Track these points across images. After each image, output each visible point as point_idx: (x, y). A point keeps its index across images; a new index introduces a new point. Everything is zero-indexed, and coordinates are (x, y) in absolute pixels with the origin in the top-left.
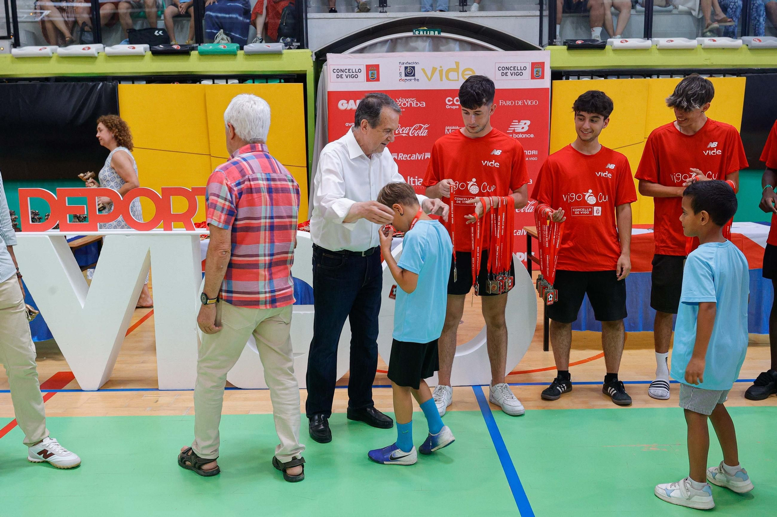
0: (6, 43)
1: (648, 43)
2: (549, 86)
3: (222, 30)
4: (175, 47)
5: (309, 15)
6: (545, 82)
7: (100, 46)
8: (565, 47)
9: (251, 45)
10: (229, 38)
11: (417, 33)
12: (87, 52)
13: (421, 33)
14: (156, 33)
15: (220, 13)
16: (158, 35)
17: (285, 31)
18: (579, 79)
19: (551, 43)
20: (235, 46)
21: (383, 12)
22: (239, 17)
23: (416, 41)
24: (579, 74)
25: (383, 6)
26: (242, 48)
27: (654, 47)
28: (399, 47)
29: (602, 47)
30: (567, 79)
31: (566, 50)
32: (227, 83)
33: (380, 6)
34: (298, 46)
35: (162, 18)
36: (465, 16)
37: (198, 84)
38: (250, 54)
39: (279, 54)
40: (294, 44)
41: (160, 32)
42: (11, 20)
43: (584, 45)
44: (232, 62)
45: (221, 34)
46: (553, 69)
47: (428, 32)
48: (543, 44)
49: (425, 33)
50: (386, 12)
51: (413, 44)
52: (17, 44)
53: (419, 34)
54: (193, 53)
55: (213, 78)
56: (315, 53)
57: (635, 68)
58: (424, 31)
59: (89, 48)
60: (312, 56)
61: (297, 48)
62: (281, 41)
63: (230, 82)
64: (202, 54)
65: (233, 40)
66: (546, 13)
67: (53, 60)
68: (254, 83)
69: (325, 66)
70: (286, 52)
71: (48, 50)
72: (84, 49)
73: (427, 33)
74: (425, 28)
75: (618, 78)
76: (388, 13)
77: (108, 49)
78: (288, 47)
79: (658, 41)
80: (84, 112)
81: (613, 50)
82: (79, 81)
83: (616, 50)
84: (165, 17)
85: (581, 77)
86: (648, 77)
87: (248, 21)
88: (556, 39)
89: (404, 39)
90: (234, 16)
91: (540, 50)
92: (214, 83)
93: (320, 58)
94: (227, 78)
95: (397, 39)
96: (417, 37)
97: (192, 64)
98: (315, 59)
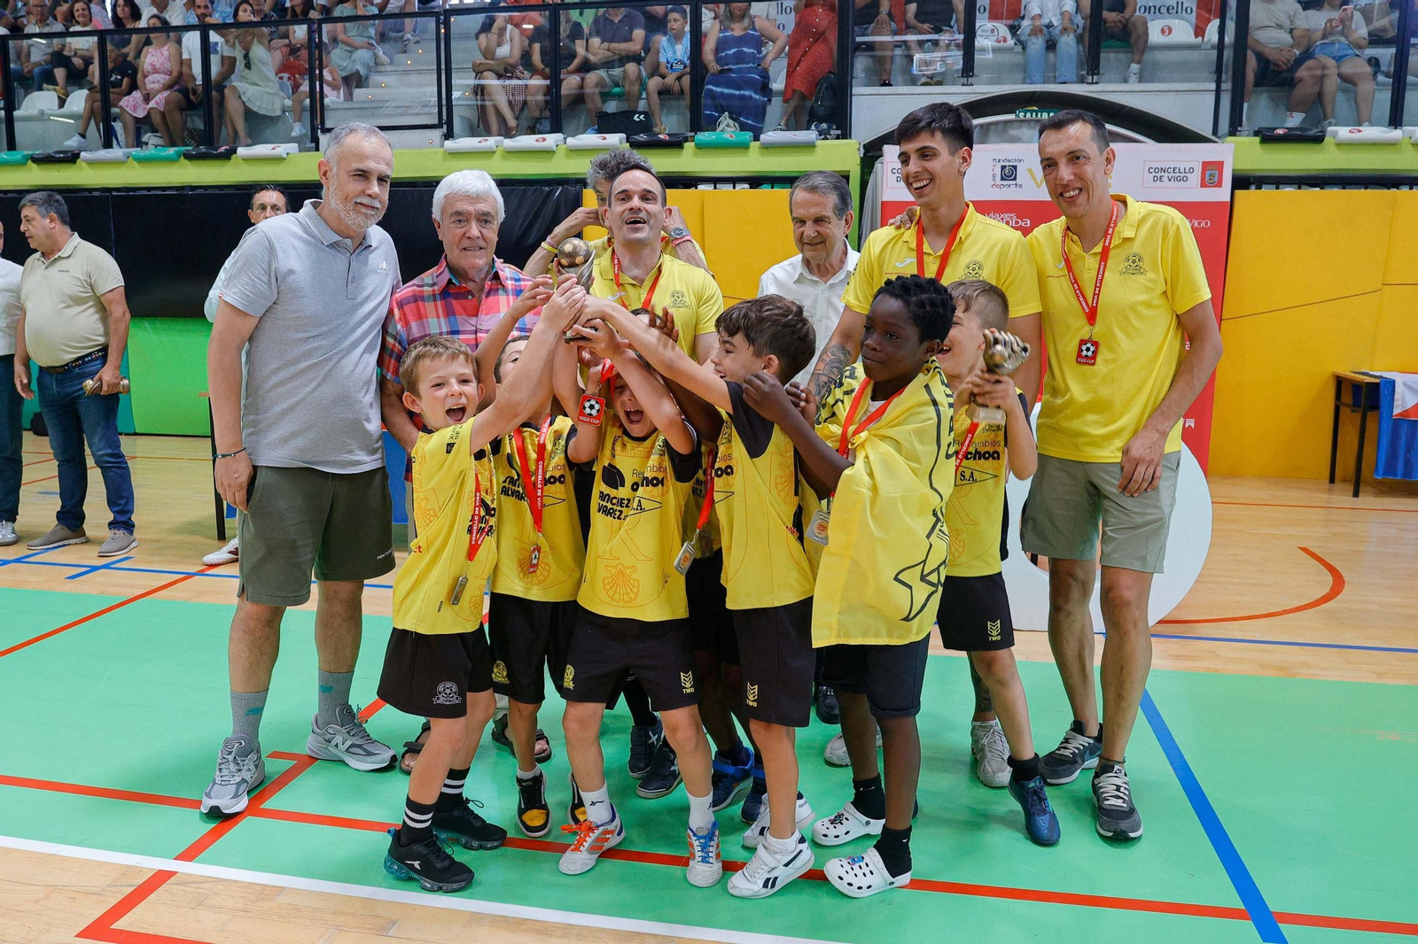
0: (436, 134)
1: (1397, 134)
2: (1228, 199)
3: (726, 113)
4: (662, 136)
5: (855, 90)
6: (1223, 194)
7: (559, 136)
8: (1257, 139)
9: (770, 133)
10: (737, 125)
11: (1022, 115)
12: (541, 145)
13: (1028, 115)
14: (636, 118)
15: (728, 87)
16: (638, 120)
17: (821, 113)
18: (1277, 188)
19: (1233, 132)
20: (748, 135)
21: (968, 85)
22: (755, 96)
23: (1020, 128)
24: (1279, 181)
25: (968, 76)
26: (756, 138)
27: (1407, 140)
28: (992, 136)
29: (1319, 139)
30: (1259, 187)
31: (1258, 145)
32: (734, 188)
33: (963, 76)
34: (838, 135)
35: (644, 95)
36: (1096, 90)
37: (693, 189)
38: (769, 147)
39: (810, 146)
40: (832, 132)
41: (642, 117)
42: (444, 102)
43: (1289, 135)
44: (743, 159)
45: (725, 119)
46: (1237, 173)
47: (1039, 114)
48: (1219, 135)
49: (1034, 116)
50: (972, 85)
51: (1014, 132)
52: (449, 135)
53: (1025, 116)
54: (687, 145)
55: (715, 181)
56: (864, 145)
57: (1371, 173)
58: (1032, 112)
59: (544, 140)
60: (859, 149)
61: (836, 139)
62: (813, 127)
63: (739, 187)
64: (701, 147)
65: (743, 127)
66: (1227, 86)
67: (497, 156)
68: (772, 188)
69: (879, 165)
70: (820, 143)
71: (491, 142)
72: (537, 140)
73: (1037, 116)
74: (1035, 108)
75: (1344, 188)
76: (975, 86)
77: (570, 140)
78: (823, 137)
79: (1414, 131)
80: (537, 226)
81: (1336, 144)
82: (530, 185)
83: (1341, 145)
84: (647, 94)
85: (1281, 186)
86: (1393, 187)
87: (766, 99)
88: (1241, 126)
89: (1000, 126)
90: (747, 93)
91: (1216, 142)
92: (715, 188)
93: (872, 153)
94: (734, 181)
95: (989, 124)
96: (1022, 121)
97: (686, 161)
98: (865, 154)
